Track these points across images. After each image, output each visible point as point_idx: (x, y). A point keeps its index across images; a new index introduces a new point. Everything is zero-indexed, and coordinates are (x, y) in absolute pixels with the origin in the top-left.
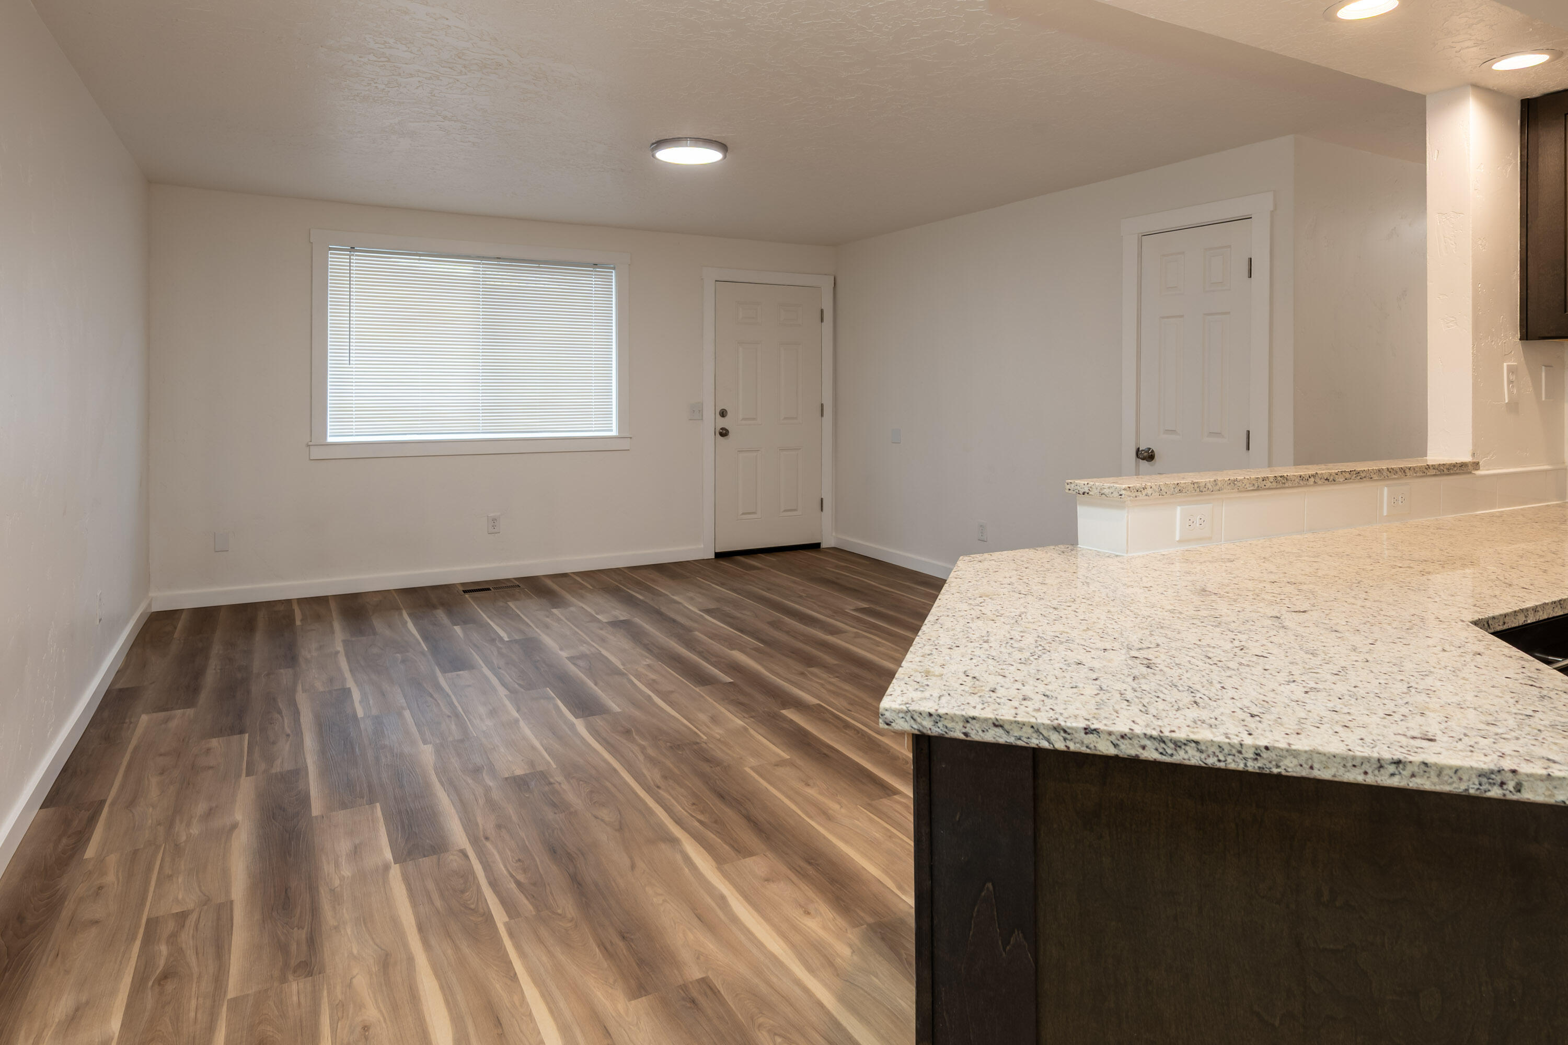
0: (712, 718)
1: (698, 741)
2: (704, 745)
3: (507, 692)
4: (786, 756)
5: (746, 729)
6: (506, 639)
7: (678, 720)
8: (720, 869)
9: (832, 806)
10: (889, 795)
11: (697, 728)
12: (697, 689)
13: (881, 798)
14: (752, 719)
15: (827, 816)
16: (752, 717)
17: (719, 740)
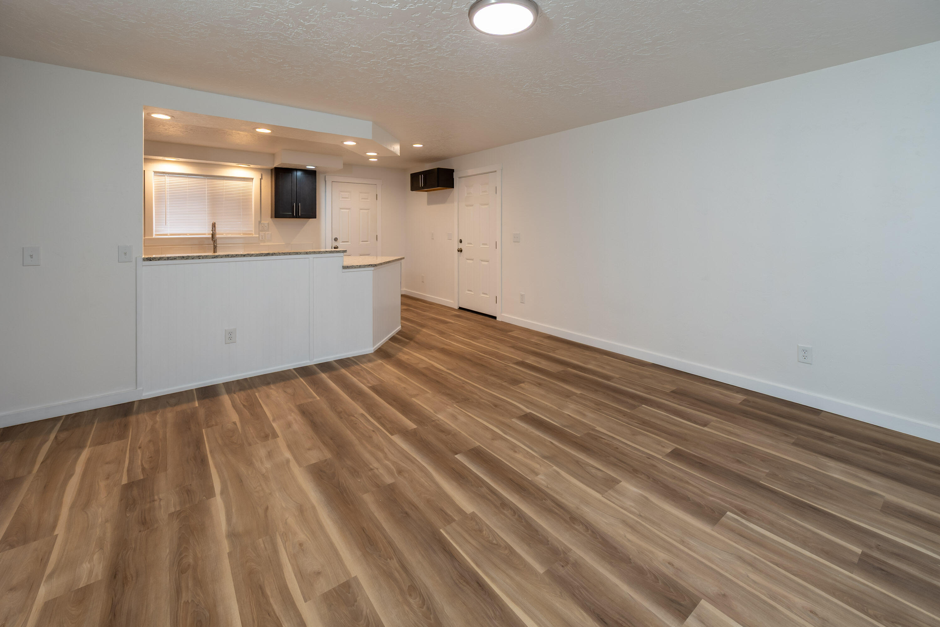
0: (457, 419)
1: (457, 403)
2: (454, 402)
3: (596, 429)
4: (414, 399)
5: (435, 412)
6: (728, 513)
7: (474, 415)
8: (433, 365)
9: (396, 382)
10: (373, 386)
11: (460, 410)
12: (478, 444)
13: (377, 385)
14: (433, 419)
15: (399, 379)
16: (434, 421)
17: (447, 405)
